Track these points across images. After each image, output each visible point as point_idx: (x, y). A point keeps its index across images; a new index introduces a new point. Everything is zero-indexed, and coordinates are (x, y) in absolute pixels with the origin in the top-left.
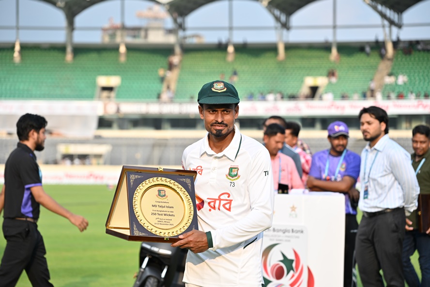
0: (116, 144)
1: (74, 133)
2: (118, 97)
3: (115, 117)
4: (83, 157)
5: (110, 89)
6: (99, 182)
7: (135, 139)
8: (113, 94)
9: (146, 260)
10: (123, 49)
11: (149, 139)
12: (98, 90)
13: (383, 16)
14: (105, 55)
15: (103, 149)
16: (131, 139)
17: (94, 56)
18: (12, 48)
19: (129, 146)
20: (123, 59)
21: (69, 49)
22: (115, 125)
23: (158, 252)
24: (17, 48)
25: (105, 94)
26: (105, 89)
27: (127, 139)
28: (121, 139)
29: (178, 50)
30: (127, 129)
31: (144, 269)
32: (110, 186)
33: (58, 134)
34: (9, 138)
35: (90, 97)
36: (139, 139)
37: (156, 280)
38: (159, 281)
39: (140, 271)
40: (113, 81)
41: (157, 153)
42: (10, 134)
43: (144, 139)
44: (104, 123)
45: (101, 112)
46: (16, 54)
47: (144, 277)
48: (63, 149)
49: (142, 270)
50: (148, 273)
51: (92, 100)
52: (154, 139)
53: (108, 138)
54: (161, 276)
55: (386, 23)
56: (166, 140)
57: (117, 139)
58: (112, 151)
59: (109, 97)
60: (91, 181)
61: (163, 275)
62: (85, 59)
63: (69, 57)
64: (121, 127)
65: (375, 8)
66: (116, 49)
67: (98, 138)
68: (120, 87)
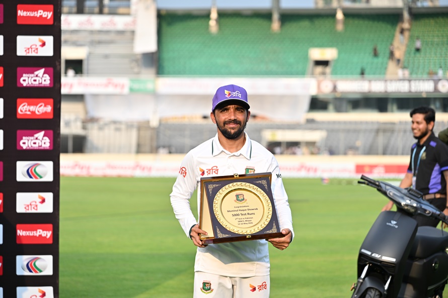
0: (332, 129)
1: (281, 115)
2: (334, 73)
3: (331, 97)
4: (293, 145)
5: (324, 63)
6: (311, 175)
7: (356, 123)
8: (328, 70)
9: (366, 268)
10: (340, 15)
11: (372, 123)
12: (311, 65)
14: (318, 22)
15: (316, 136)
16: (351, 123)
17: (305, 23)
18: (207, 16)
19: (348, 131)
20: (340, 27)
21: (276, 16)
22: (331, 107)
23: (380, 259)
24: (214, 15)
25: (319, 69)
26: (318, 63)
27: (345, 123)
28: (339, 123)
29: (406, 15)
30: (346, 111)
31: (364, 279)
32: (325, 180)
33: (263, 118)
34: (204, 122)
35: (301, 73)
36: (361, 123)
37: (377, 293)
38: (381, 295)
39: (358, 282)
40: (328, 54)
41: (381, 140)
42: (205, 117)
43: (367, 123)
44: (317, 104)
45: (313, 92)
46: (213, 23)
47: (363, 289)
48: (269, 136)
49: (361, 281)
50: (368, 284)
51: (304, 77)
52: (378, 123)
53: (323, 123)
54: (384, 288)
56: (393, 124)
57: (334, 123)
58: (328, 138)
59: (324, 74)
60: (303, 174)
61: (386, 287)
62: (295, 28)
63: (276, 25)
64: (338, 110)
66: (332, 15)
67: (311, 121)
68: (336, 61)
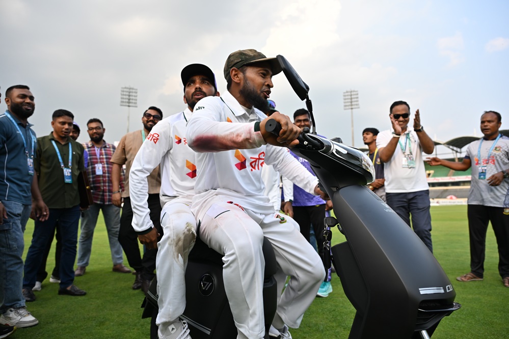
13: (453, 150)
55: (454, 152)
65: (449, 147)
